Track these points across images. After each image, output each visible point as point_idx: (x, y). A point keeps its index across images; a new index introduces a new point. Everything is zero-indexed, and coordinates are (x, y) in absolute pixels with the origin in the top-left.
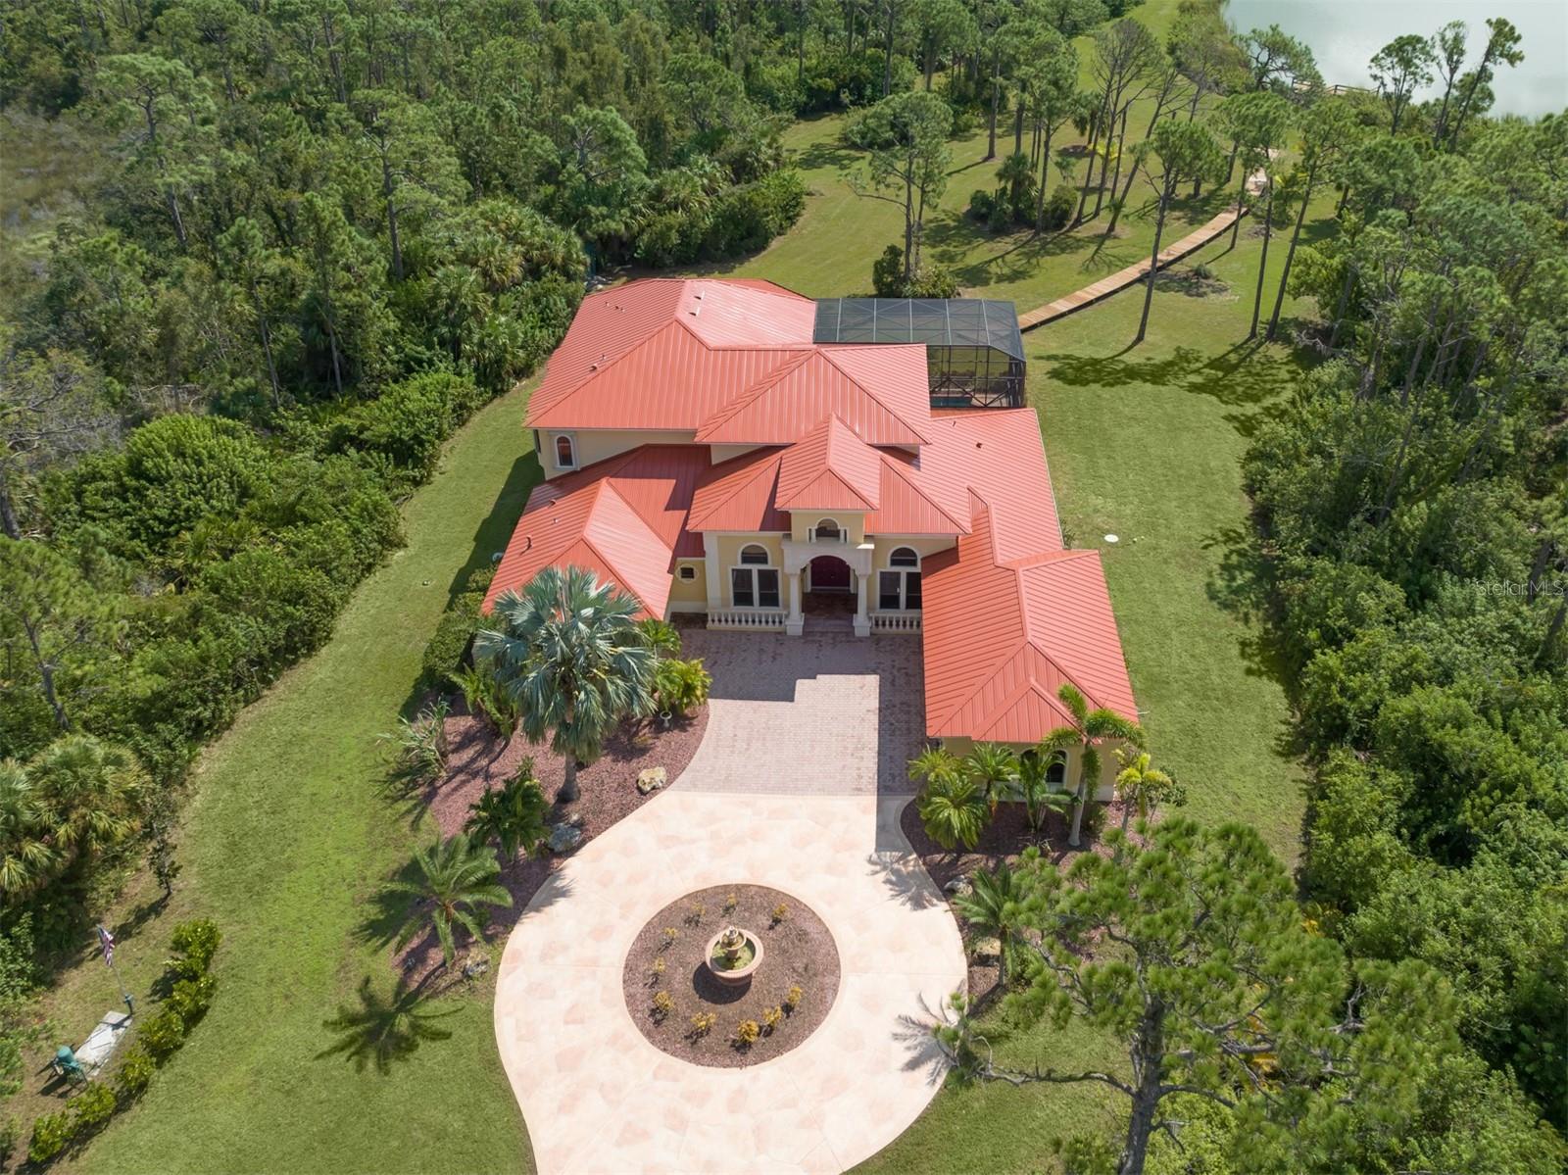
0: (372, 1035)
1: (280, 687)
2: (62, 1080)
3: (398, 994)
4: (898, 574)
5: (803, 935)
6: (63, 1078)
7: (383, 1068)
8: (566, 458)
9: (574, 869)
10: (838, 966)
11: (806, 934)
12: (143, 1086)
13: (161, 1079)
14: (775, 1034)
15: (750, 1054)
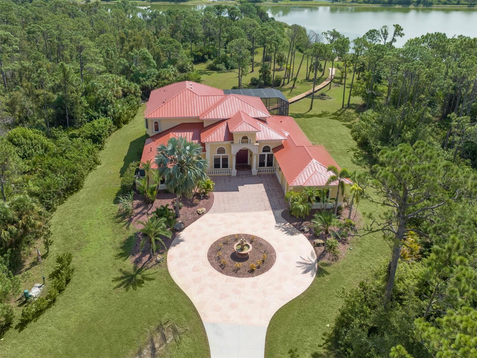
0: (130, 281)
3: (135, 269)
4: (265, 155)
5: (261, 245)
7: (135, 289)
8: (157, 129)
10: (274, 250)
11: (262, 244)
12: (54, 300)
13: (60, 299)
14: (261, 268)
15: (254, 274)
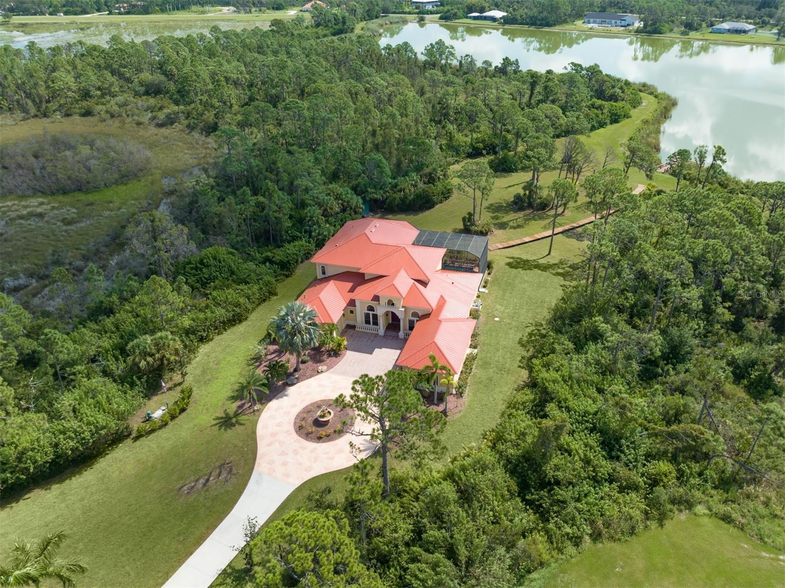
1: (229, 331)
2: (148, 420)
3: (235, 413)
4: (413, 320)
6: (148, 419)
7: (225, 430)
8: (324, 273)
9: (291, 390)
12: (166, 424)
13: (171, 424)
14: (329, 437)
15: (321, 440)
